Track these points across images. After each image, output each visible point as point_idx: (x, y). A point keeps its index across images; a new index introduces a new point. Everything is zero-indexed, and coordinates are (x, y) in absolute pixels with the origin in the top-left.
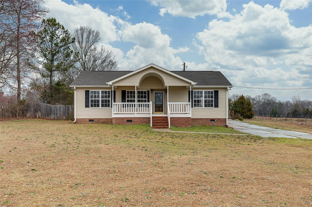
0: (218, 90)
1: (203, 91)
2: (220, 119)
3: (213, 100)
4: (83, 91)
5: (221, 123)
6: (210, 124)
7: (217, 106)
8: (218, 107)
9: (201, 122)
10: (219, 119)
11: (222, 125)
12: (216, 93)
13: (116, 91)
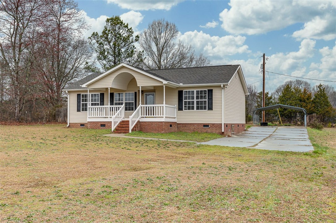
0: (212, 89)
1: (195, 91)
2: (215, 124)
3: (206, 101)
4: (75, 95)
5: (216, 130)
6: (202, 130)
7: (210, 108)
8: (212, 110)
9: (192, 128)
10: (213, 124)
11: (217, 131)
12: (210, 92)
13: (105, 94)
